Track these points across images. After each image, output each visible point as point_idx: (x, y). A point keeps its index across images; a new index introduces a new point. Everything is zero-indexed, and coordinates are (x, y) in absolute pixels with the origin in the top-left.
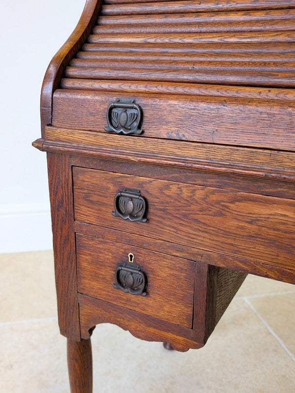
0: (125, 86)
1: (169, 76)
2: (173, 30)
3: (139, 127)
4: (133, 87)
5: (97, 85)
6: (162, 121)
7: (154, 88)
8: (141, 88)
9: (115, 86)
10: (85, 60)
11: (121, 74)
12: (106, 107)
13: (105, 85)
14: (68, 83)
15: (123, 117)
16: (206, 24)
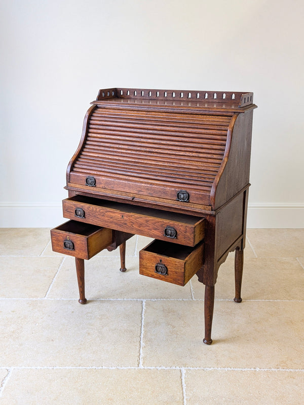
0: (91, 172)
1: (103, 170)
2: (106, 153)
3: (95, 184)
4: (93, 172)
5: (83, 171)
6: (100, 183)
7: (99, 173)
8: (95, 173)
9: (88, 171)
10: (80, 161)
11: (90, 168)
12: (85, 178)
13: (85, 171)
14: (75, 169)
15: (90, 181)
16: (116, 152)
